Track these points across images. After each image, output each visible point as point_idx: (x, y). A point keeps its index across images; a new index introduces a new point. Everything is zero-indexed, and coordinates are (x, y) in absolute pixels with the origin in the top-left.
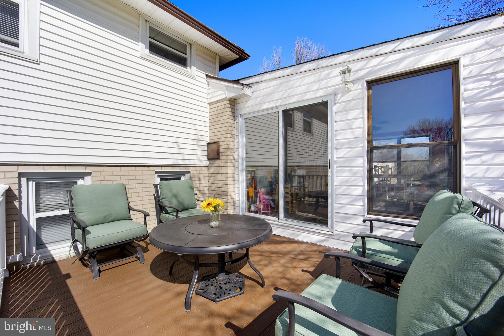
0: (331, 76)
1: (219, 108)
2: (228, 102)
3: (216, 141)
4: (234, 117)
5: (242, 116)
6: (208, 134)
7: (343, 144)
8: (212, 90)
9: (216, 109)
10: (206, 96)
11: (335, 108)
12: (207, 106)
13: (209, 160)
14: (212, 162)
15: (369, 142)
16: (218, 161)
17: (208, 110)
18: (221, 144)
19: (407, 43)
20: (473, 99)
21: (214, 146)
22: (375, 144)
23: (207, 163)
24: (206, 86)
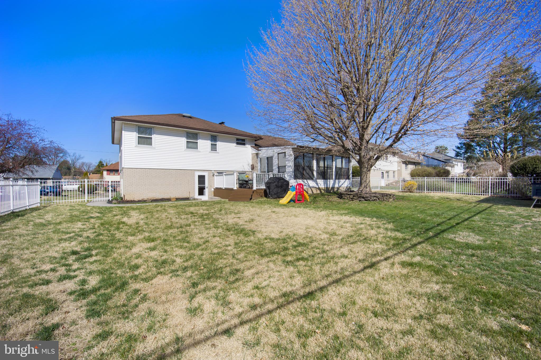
2: (256, 154)
4: (257, 158)
5: (259, 158)
6: (251, 162)
8: (253, 151)
10: (250, 152)
11: (274, 158)
12: (251, 154)
15: (278, 165)
17: (251, 156)
18: (254, 165)
21: (252, 166)
23: (251, 170)
24: (250, 149)
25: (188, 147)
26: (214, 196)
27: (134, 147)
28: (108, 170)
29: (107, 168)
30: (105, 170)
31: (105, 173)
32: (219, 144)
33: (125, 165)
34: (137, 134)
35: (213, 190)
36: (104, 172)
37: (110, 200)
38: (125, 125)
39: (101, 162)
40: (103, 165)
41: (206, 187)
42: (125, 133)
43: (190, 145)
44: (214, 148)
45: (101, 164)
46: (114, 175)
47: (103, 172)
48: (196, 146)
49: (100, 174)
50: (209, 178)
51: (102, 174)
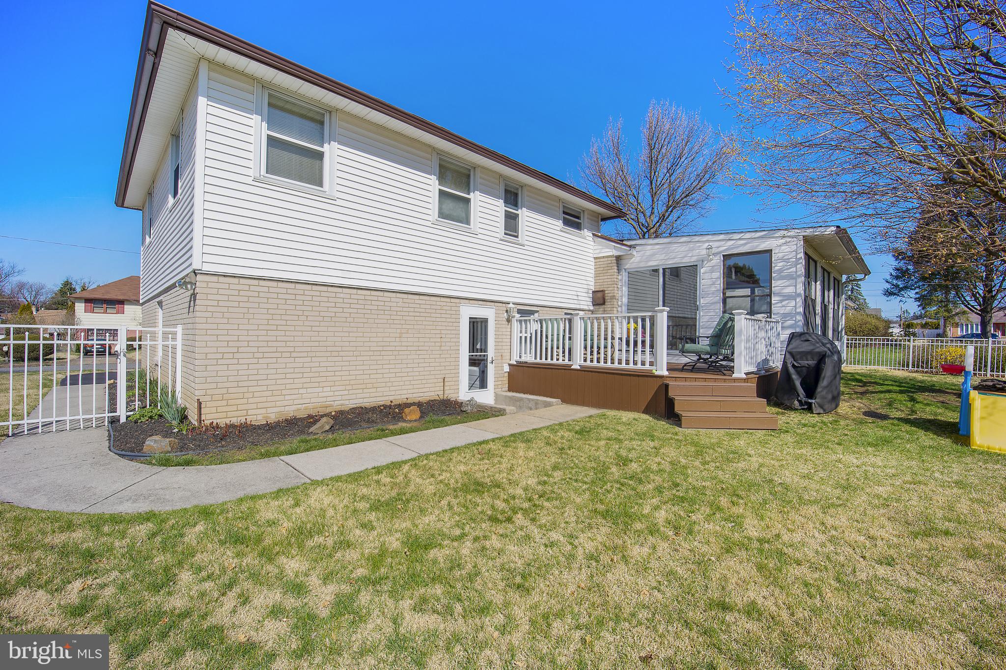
0: (701, 248)
1: (605, 263)
2: (615, 258)
3: (601, 289)
4: (619, 270)
5: (625, 269)
6: (592, 283)
7: (709, 294)
8: (596, 247)
9: (602, 263)
10: (591, 251)
11: (702, 271)
12: (592, 260)
13: (593, 305)
14: (597, 307)
15: (724, 294)
16: (603, 306)
17: (593, 264)
18: (606, 292)
19: (748, 235)
20: (780, 271)
21: (599, 295)
22: (729, 294)
23: (592, 308)
24: (592, 243)
25: (442, 215)
26: (510, 389)
27: (249, 180)
28: (88, 301)
29: (86, 295)
30: (79, 299)
31: (80, 307)
32: (525, 215)
33: (207, 258)
34: (265, 125)
35: (507, 369)
36: (76, 304)
37: (123, 420)
38: (214, 75)
39: (67, 284)
40: (74, 290)
41: (489, 360)
42: (211, 110)
43: (449, 205)
44: (511, 224)
45: (67, 288)
46: (105, 312)
47: (74, 304)
48: (464, 215)
49: (65, 311)
50: (497, 329)
51: (72, 309)
